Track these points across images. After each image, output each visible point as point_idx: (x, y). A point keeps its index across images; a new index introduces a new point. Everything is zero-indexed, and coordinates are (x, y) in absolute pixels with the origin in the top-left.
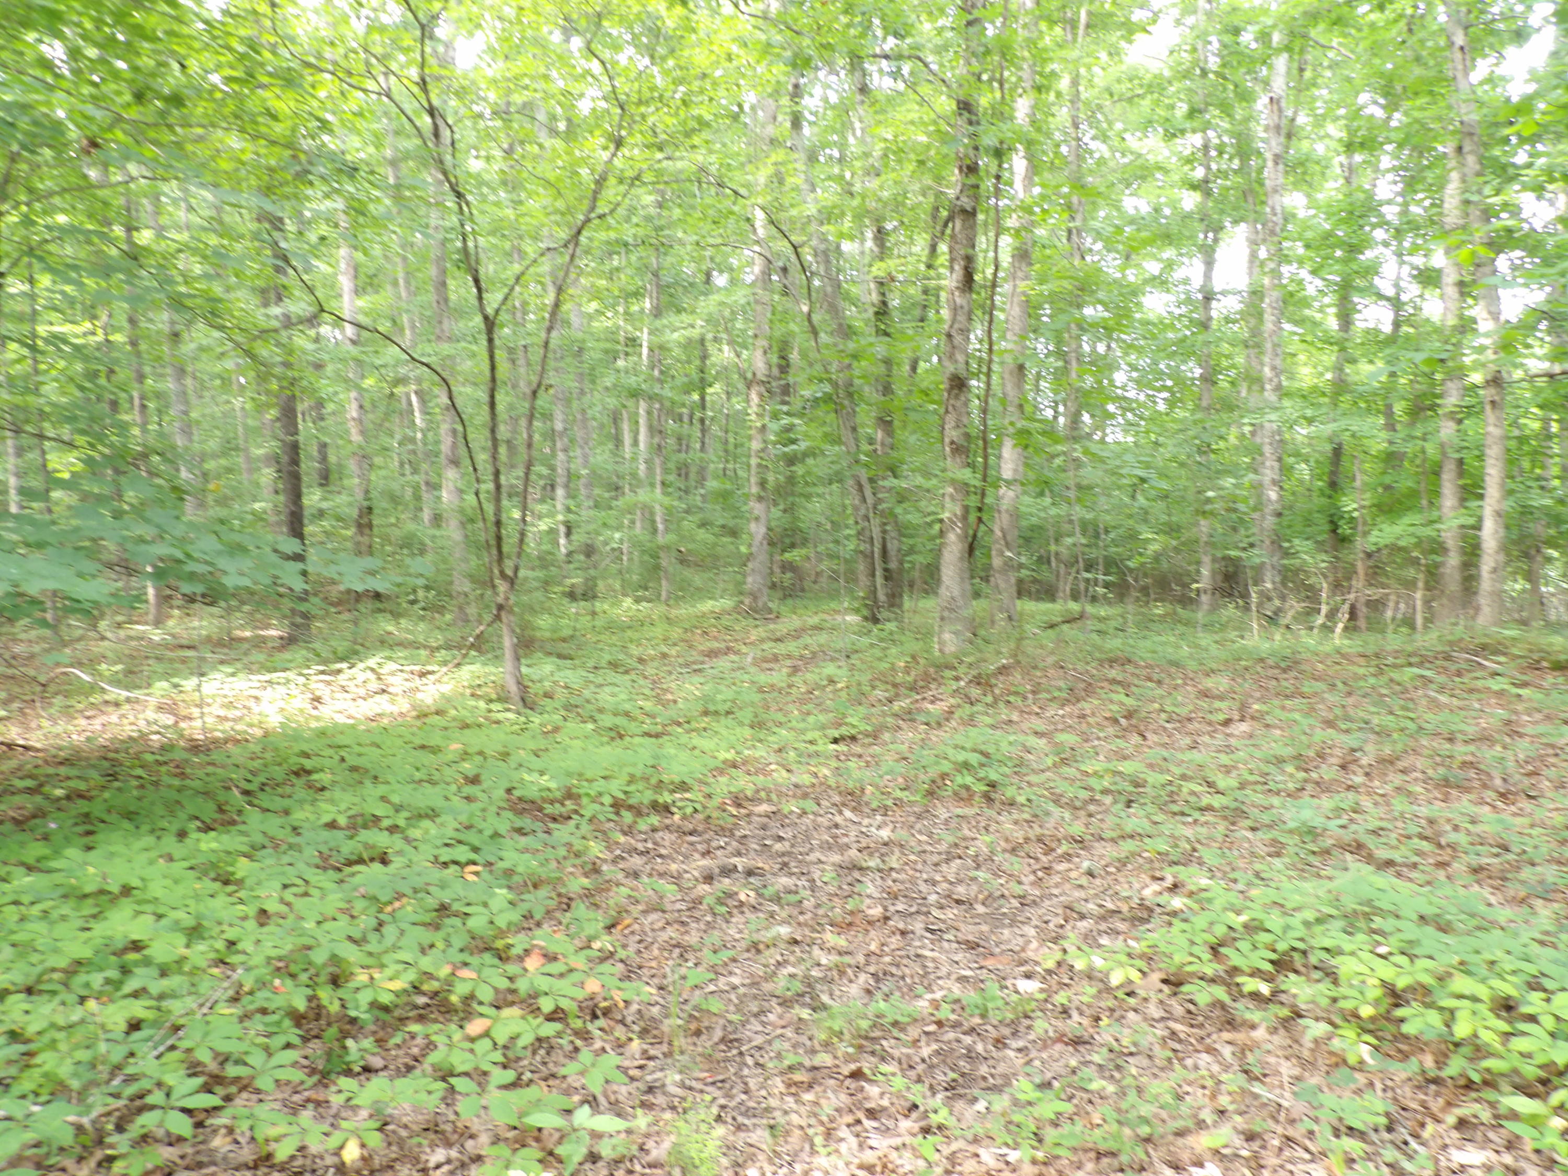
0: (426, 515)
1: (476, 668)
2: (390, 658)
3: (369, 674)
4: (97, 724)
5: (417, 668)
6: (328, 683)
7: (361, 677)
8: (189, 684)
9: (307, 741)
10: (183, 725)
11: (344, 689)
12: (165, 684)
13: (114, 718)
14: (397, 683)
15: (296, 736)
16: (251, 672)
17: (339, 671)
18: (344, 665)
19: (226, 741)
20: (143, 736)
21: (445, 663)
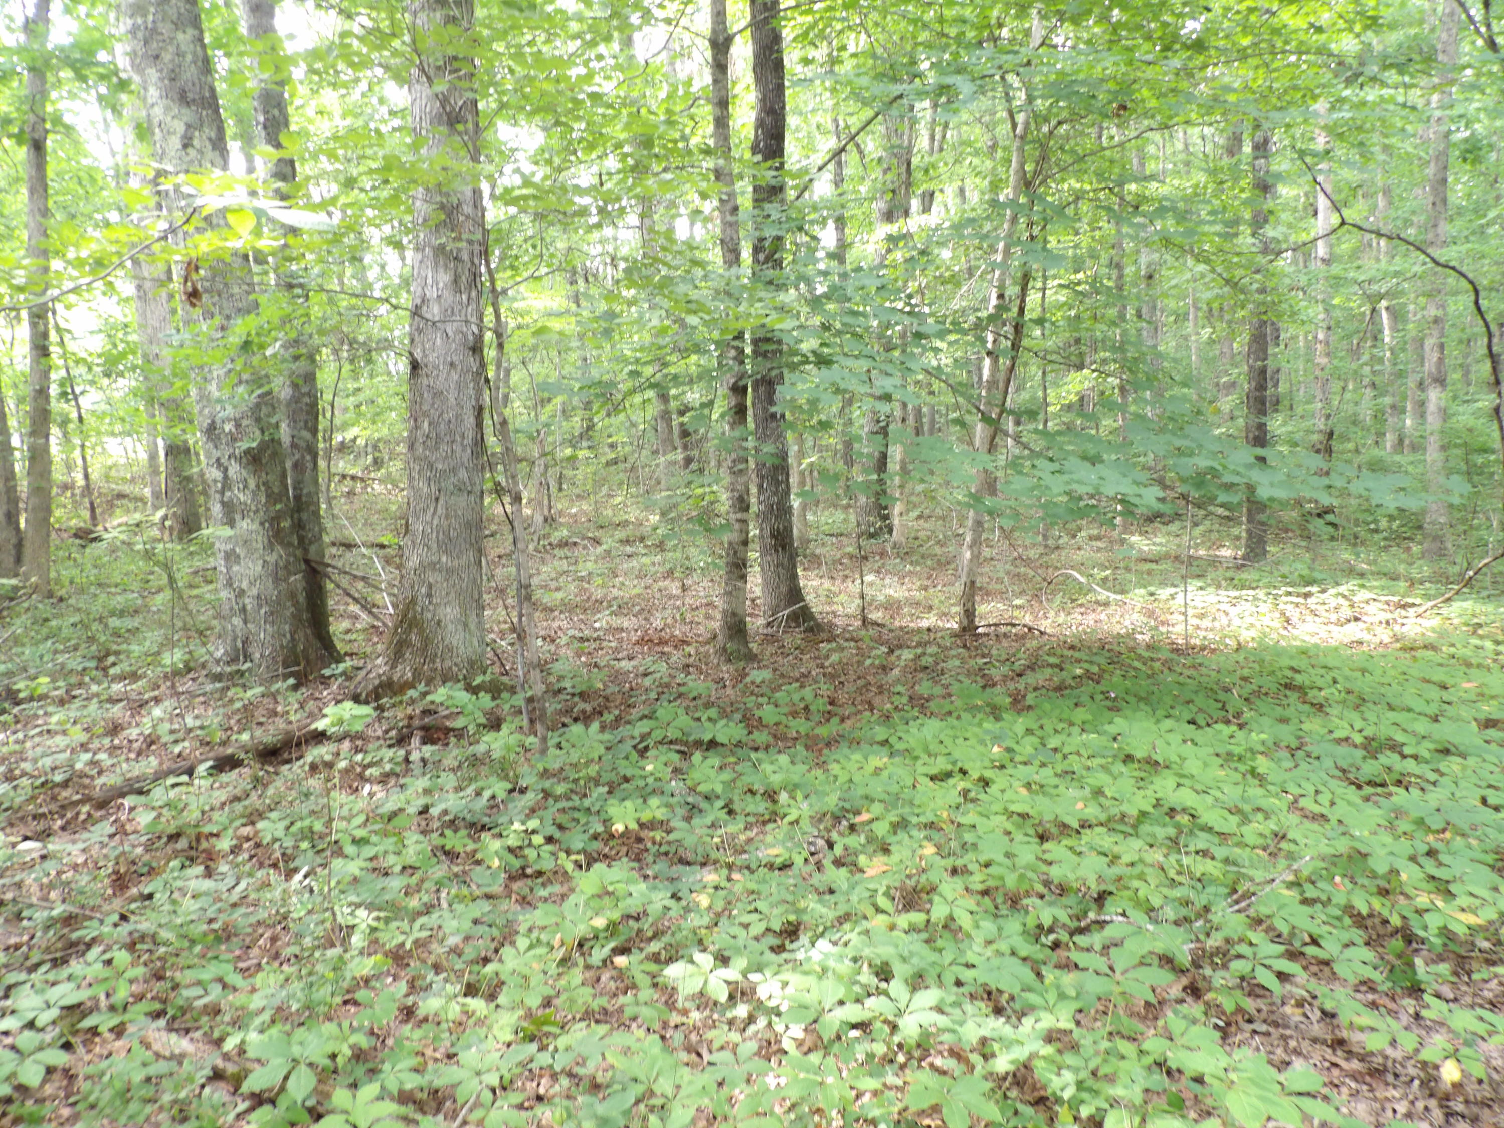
0: (1390, 439)
1: (1468, 604)
2: (1363, 586)
3: (1341, 600)
4: (1090, 619)
5: (1396, 599)
6: (1297, 605)
7: (1333, 602)
8: (1164, 593)
9: (1292, 658)
10: (1163, 629)
11: (1314, 613)
12: (1142, 591)
13: (1103, 616)
14: (1375, 612)
15: (1279, 652)
16: (1219, 586)
17: (1307, 595)
18: (1314, 589)
19: (1203, 649)
20: (1130, 635)
21: (1427, 597)
